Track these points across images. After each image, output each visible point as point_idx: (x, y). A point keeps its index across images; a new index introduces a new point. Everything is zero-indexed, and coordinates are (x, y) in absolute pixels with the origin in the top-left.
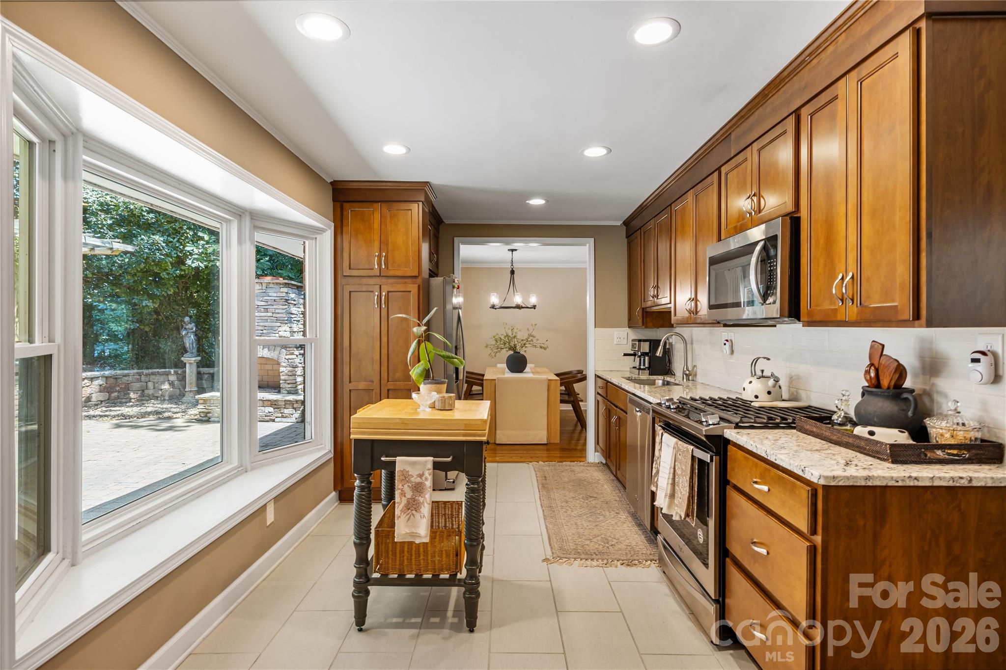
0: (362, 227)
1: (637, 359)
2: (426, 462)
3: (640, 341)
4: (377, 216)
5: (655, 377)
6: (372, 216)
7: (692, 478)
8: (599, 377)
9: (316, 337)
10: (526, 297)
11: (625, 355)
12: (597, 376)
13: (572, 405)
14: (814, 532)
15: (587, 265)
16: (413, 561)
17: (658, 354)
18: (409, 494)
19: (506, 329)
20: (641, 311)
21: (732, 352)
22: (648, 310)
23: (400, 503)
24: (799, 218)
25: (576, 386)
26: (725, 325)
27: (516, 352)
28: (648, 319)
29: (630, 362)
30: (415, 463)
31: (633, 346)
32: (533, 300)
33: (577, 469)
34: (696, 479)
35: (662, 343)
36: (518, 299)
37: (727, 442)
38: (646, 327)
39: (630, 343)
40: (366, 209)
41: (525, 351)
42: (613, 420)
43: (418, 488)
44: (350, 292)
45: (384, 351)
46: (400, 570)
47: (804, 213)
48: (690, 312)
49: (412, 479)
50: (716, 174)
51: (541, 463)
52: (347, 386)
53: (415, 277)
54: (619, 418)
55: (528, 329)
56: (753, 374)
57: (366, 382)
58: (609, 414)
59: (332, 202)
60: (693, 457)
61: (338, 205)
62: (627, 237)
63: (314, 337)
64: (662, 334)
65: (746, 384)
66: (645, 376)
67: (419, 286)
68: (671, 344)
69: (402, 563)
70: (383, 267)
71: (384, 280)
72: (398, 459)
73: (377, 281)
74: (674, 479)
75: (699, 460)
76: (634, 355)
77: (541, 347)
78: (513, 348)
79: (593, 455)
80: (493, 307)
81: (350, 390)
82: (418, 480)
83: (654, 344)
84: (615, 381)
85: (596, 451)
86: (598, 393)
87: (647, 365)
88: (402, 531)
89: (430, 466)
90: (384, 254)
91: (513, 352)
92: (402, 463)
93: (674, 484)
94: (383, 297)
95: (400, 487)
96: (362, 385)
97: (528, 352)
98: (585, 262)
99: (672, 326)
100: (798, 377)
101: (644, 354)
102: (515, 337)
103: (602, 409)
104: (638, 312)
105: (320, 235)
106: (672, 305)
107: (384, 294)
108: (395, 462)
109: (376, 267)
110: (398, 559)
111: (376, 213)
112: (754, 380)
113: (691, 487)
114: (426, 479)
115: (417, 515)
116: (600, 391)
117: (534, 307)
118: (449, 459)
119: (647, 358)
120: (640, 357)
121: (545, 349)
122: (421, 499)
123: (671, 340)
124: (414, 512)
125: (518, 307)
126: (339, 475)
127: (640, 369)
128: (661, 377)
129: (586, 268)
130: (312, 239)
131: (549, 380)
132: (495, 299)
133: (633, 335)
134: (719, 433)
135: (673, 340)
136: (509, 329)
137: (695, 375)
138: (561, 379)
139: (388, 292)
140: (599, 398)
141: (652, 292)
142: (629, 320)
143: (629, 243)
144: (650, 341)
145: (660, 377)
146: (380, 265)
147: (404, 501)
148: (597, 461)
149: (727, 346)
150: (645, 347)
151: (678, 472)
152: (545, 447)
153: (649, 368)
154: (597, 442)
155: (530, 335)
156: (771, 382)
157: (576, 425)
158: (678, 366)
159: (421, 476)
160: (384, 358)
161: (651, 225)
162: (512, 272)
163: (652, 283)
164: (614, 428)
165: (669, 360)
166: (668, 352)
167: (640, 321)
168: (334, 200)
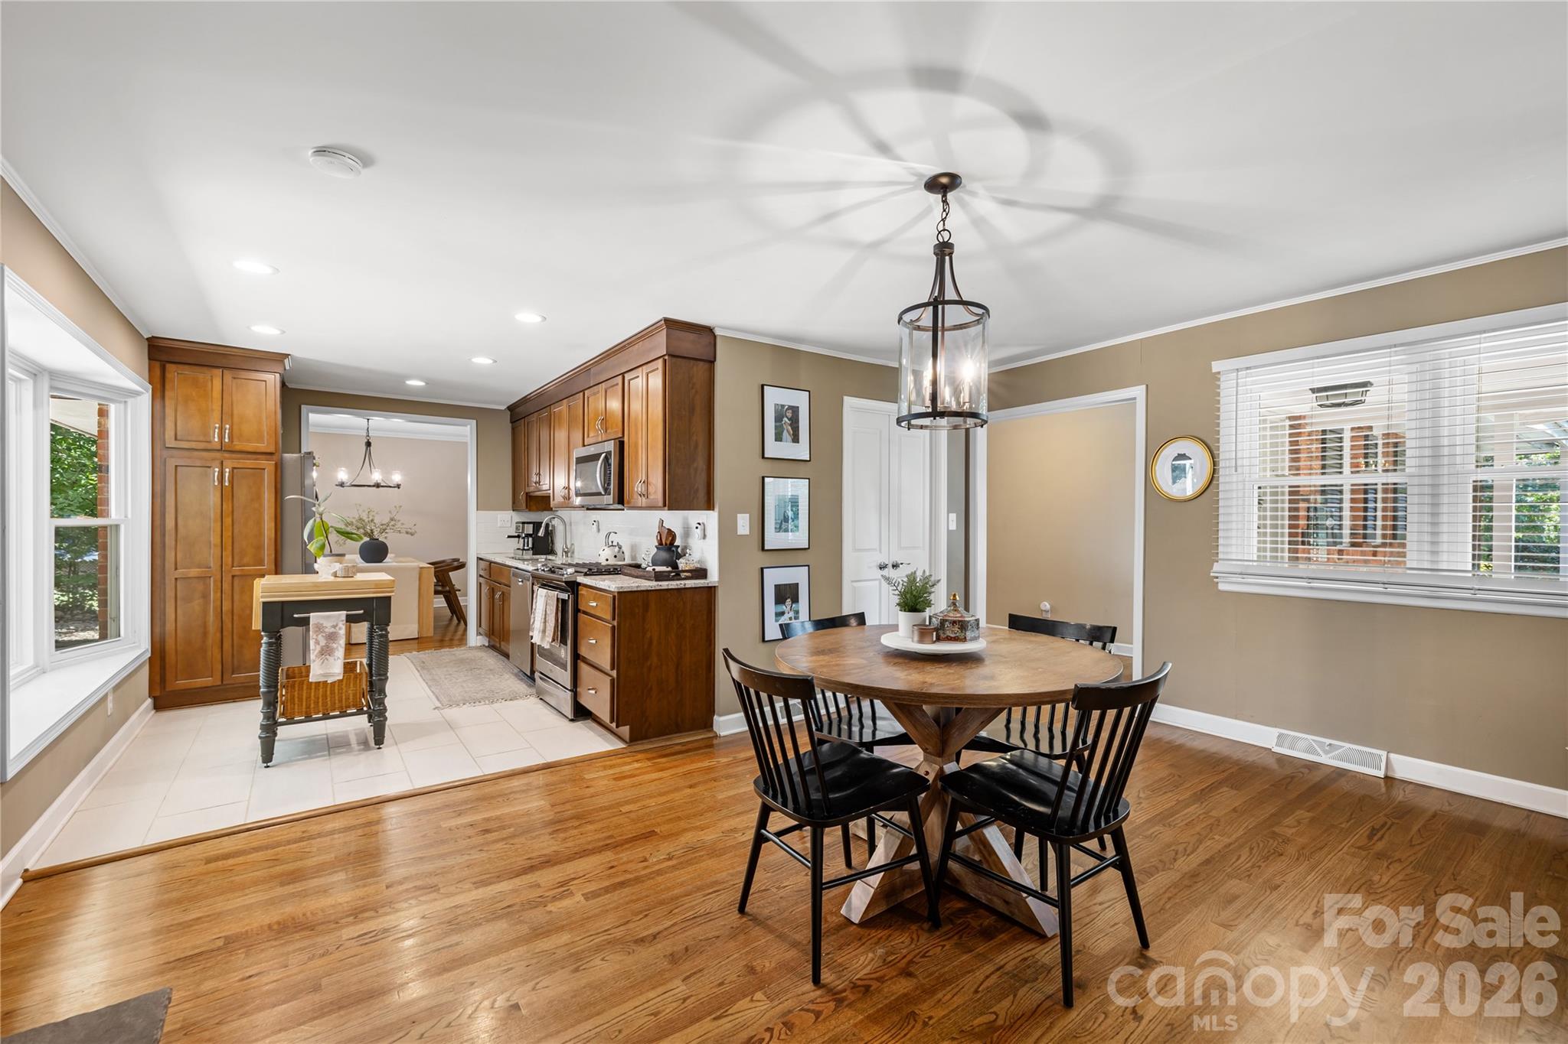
0: (194, 394)
1: (521, 540)
2: (340, 615)
3: (523, 523)
4: (217, 383)
5: (538, 556)
6: (210, 383)
7: (557, 613)
8: (481, 559)
9: (126, 517)
10: (387, 472)
11: (509, 537)
12: (479, 559)
13: (445, 597)
14: (614, 619)
15: (468, 440)
16: (320, 704)
17: (540, 534)
18: (323, 642)
19: (360, 512)
20: (525, 495)
21: (599, 530)
22: (532, 494)
23: (314, 650)
24: (623, 442)
25: (454, 576)
26: (588, 509)
27: (372, 539)
28: (532, 503)
29: (516, 544)
30: (329, 617)
31: (517, 528)
32: (397, 478)
33: (458, 653)
34: (560, 614)
35: (543, 525)
36: (377, 476)
37: (579, 584)
38: (530, 510)
39: (514, 525)
40: (202, 375)
41: (386, 538)
42: (497, 596)
43: (332, 637)
44: (176, 466)
45: (227, 534)
46: (306, 712)
47: (626, 439)
48: (564, 498)
49: (326, 630)
50: (581, 394)
51: (414, 653)
52: (171, 575)
53: (271, 454)
54: (503, 593)
55: (390, 512)
56: (607, 544)
57: (199, 568)
58: (492, 591)
59: (147, 360)
60: (558, 599)
61: (157, 365)
62: (512, 422)
63: (123, 517)
64: (545, 518)
65: (601, 552)
66: (529, 555)
67: (276, 464)
68: (553, 526)
69: (308, 707)
70: (227, 440)
71: (227, 455)
72: (312, 614)
73: (218, 455)
74: (545, 618)
75: (562, 600)
76: (518, 537)
77: (407, 533)
78: (370, 535)
79: (475, 638)
80: (342, 485)
81: (176, 579)
82: (333, 630)
83: (537, 526)
84: (499, 560)
85: (479, 634)
86: (481, 576)
87: (530, 546)
88: (316, 673)
89: (344, 618)
90: (228, 426)
91: (368, 539)
92: (315, 617)
93: (545, 622)
94: (227, 474)
95: (315, 637)
96: (194, 572)
97: (389, 539)
98: (467, 436)
99: (551, 509)
100: (636, 545)
101: (528, 536)
102: (372, 520)
103: (485, 590)
104: (522, 496)
105: (133, 399)
106: (551, 491)
107: (227, 470)
108: (309, 618)
109: (216, 440)
110: (304, 703)
111: (215, 381)
112: (607, 549)
113: (557, 620)
114: (340, 629)
115: (331, 659)
116: (482, 573)
117: (398, 486)
118: (362, 612)
119: (530, 539)
120: (524, 538)
121: (412, 535)
122: (335, 646)
123: (553, 523)
124: (328, 657)
125: (378, 486)
126: (158, 678)
127: (524, 549)
128: (544, 556)
129: (466, 443)
130: (120, 402)
131: (421, 568)
132: (343, 475)
133: (517, 517)
134: (573, 579)
135: (556, 522)
136: (364, 511)
137: (573, 553)
138: (435, 568)
139: (234, 468)
140: (482, 580)
141: (534, 478)
142: (514, 503)
143: (513, 429)
144: (534, 523)
145: (542, 556)
146: (221, 437)
147: (318, 648)
148: (479, 645)
149: (595, 526)
150: (529, 529)
151: (548, 612)
152: (416, 641)
153: (532, 548)
154: (479, 625)
155: (392, 519)
156: (617, 549)
157: (451, 619)
158: (559, 546)
159: (334, 627)
160: (228, 542)
161: (534, 418)
162: (368, 444)
163: (535, 470)
164: (498, 603)
165: (552, 541)
166: (550, 533)
167: (524, 505)
168: (150, 359)
